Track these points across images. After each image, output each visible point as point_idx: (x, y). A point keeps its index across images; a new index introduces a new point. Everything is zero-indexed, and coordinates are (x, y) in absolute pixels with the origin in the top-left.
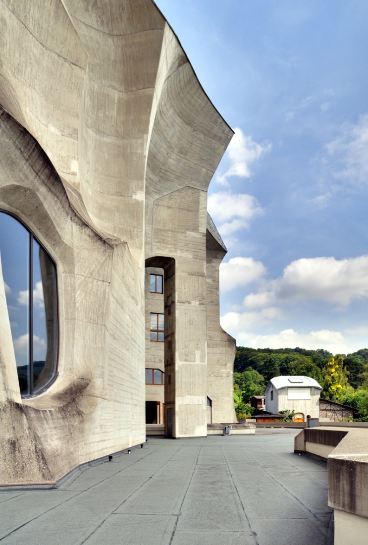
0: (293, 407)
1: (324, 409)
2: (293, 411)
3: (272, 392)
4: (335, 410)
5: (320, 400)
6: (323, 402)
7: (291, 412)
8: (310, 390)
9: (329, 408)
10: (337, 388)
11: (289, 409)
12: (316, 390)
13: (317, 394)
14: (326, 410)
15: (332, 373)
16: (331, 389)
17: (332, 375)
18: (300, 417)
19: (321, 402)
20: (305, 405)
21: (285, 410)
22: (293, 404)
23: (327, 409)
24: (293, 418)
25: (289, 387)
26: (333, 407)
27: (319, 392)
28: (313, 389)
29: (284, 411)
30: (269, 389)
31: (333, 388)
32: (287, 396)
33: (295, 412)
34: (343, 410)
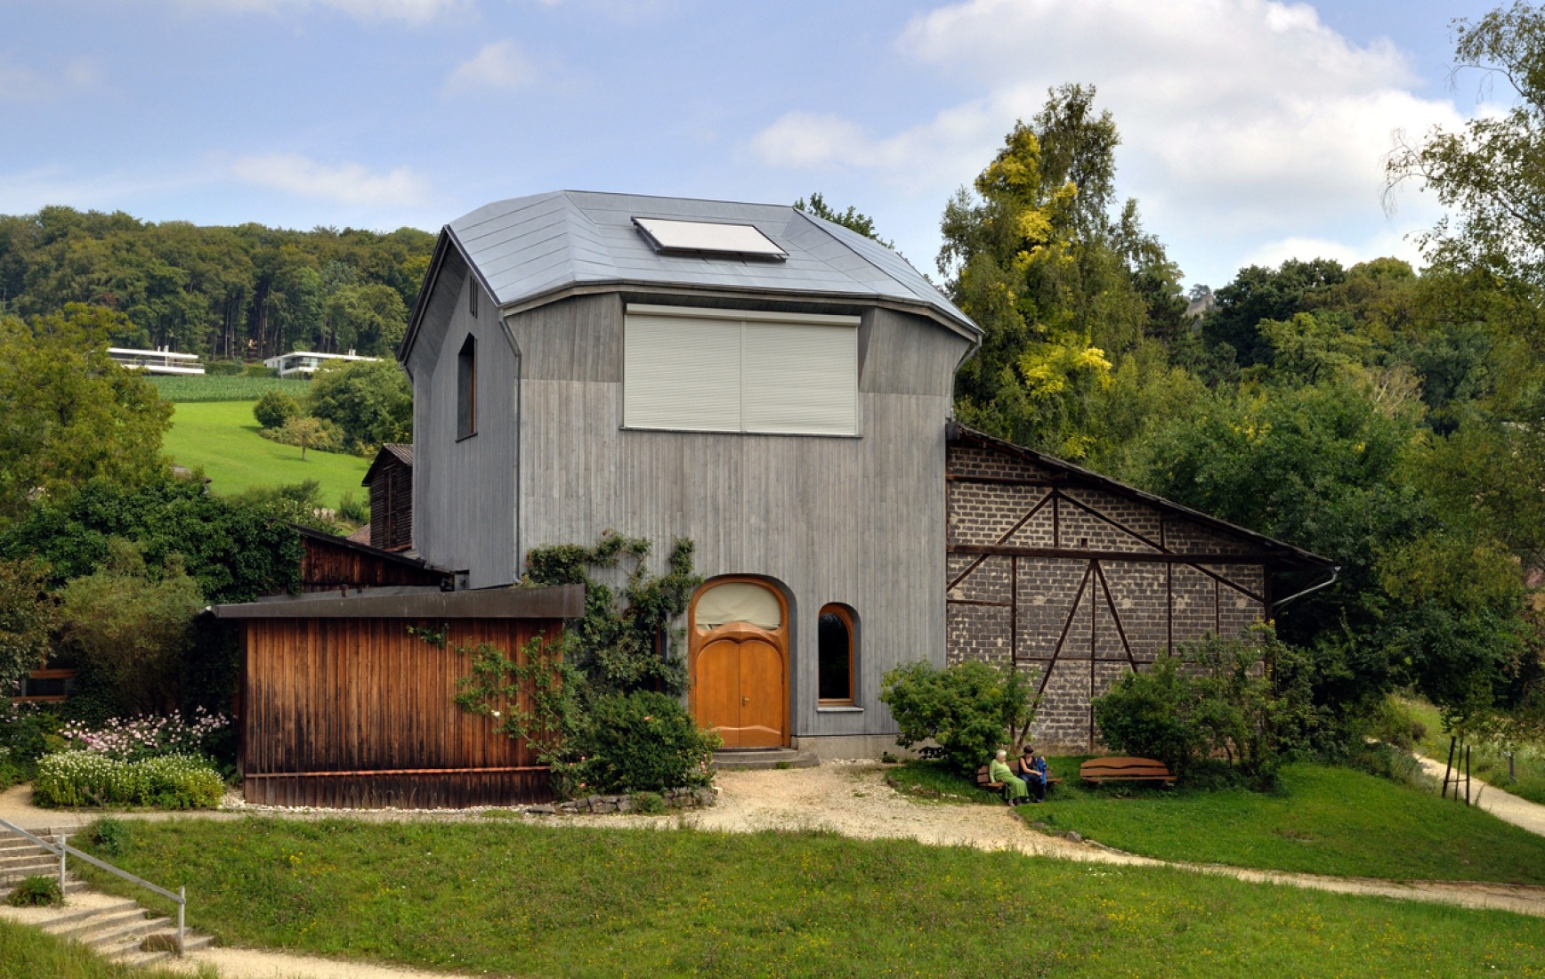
0: (680, 508)
1: (994, 539)
2: (680, 554)
3: (468, 351)
4: (1095, 559)
5: (958, 443)
6: (989, 469)
7: (656, 567)
8: (852, 338)
9: (1038, 534)
10: (1072, 375)
11: (630, 534)
12: (916, 342)
13: (928, 390)
14: (1014, 554)
15: (1027, 244)
16: (1021, 379)
17: (1027, 258)
18: (756, 615)
19: (967, 463)
20: (803, 498)
21: (586, 541)
22: (680, 478)
23: (1017, 542)
24: (676, 625)
25: (632, 295)
26: (1078, 531)
27: (946, 361)
28: (883, 325)
29: (578, 556)
30: (446, 322)
31: (1037, 369)
32: (610, 388)
33: (701, 566)
34: (1169, 559)
